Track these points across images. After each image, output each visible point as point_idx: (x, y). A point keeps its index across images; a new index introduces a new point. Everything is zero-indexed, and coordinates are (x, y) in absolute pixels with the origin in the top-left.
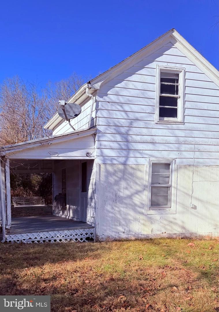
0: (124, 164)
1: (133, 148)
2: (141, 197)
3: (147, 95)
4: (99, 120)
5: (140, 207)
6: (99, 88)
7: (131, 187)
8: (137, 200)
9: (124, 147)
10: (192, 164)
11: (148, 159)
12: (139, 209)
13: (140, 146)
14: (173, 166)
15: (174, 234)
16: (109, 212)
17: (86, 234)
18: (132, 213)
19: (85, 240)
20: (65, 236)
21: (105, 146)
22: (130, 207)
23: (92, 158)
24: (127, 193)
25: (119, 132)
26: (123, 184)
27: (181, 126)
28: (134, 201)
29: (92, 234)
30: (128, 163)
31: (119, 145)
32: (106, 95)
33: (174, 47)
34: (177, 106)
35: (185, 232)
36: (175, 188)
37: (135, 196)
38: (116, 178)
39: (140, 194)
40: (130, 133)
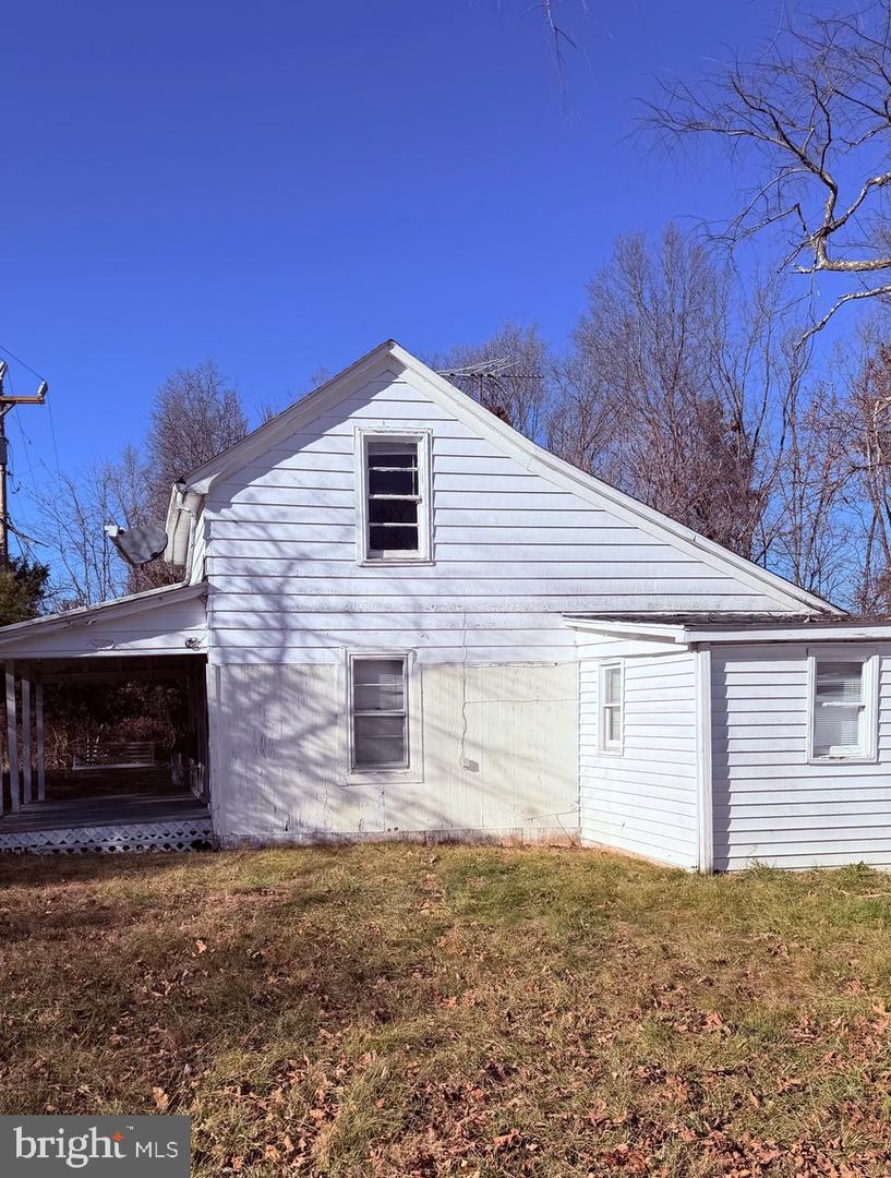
0: (278, 663)
1: (298, 626)
2: (324, 741)
3: (326, 500)
4: (212, 564)
5: (317, 764)
6: (207, 492)
7: (297, 718)
8: (311, 748)
9: (274, 623)
10: (460, 660)
11: (341, 652)
12: (320, 772)
13: (317, 621)
14: (409, 666)
15: (420, 832)
16: (241, 776)
17: (193, 833)
18: (299, 779)
19: (190, 848)
20: (136, 838)
21: (225, 622)
22: (294, 764)
23: (202, 651)
24: (287, 731)
25: (258, 589)
26: (275, 711)
27: (428, 571)
28: (304, 751)
29: (206, 832)
30: (287, 660)
31: (262, 618)
32: (229, 505)
33: (397, 380)
34: (416, 522)
35: (450, 828)
36: (415, 719)
37: (306, 739)
38: (255, 696)
39: (319, 733)
40: (289, 589)
